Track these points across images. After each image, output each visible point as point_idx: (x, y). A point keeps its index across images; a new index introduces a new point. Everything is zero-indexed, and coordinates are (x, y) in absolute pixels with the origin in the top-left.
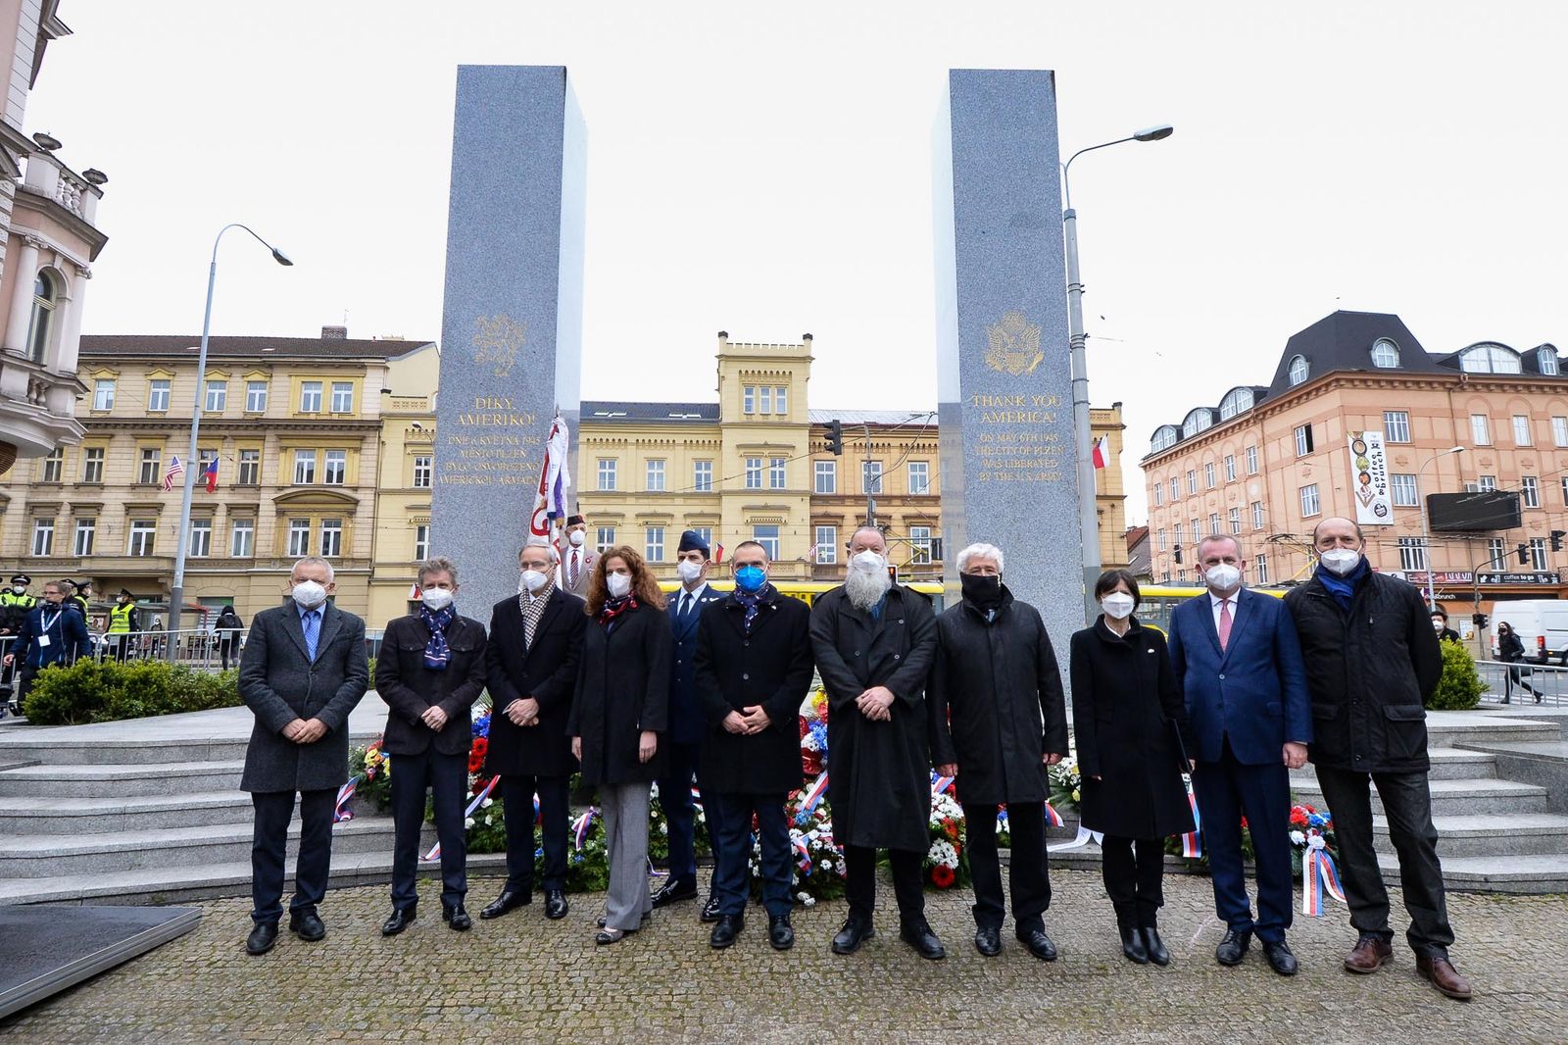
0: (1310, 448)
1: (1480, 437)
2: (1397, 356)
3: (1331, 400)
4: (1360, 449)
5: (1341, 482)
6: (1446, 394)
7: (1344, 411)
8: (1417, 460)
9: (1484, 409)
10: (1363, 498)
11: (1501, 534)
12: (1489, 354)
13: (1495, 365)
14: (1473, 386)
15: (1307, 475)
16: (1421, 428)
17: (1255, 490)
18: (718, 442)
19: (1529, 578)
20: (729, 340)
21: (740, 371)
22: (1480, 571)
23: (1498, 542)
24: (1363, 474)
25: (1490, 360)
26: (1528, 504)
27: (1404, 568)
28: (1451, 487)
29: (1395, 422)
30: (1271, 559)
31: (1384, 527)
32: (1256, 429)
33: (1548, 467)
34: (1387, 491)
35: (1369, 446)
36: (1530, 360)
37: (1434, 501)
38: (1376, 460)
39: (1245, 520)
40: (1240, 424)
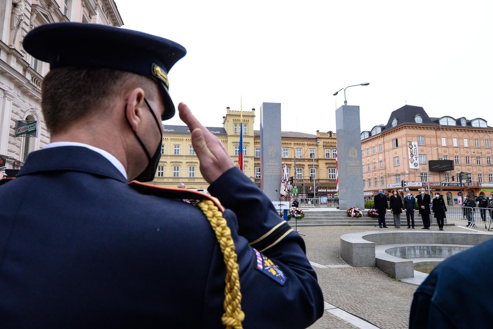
0: (397, 146)
1: (444, 143)
2: (422, 120)
3: (403, 132)
4: (411, 147)
5: (405, 156)
6: (435, 131)
7: (407, 136)
8: (427, 150)
9: (445, 136)
10: (411, 161)
11: (449, 172)
12: (447, 120)
13: (449, 123)
14: (443, 129)
15: (396, 153)
16: (428, 141)
17: (381, 157)
18: (226, 141)
19: (456, 185)
20: (230, 110)
21: (233, 119)
22: (443, 182)
23: (448, 174)
24: (411, 154)
25: (448, 122)
26: (456, 163)
27: (422, 181)
28: (435, 158)
29: (421, 139)
30: (385, 178)
31: (417, 170)
32: (382, 139)
33: (462, 153)
34: (417, 159)
35: (413, 146)
36: (458, 121)
37: (430, 162)
38: (415, 150)
39: (378, 166)
40: (377, 137)
